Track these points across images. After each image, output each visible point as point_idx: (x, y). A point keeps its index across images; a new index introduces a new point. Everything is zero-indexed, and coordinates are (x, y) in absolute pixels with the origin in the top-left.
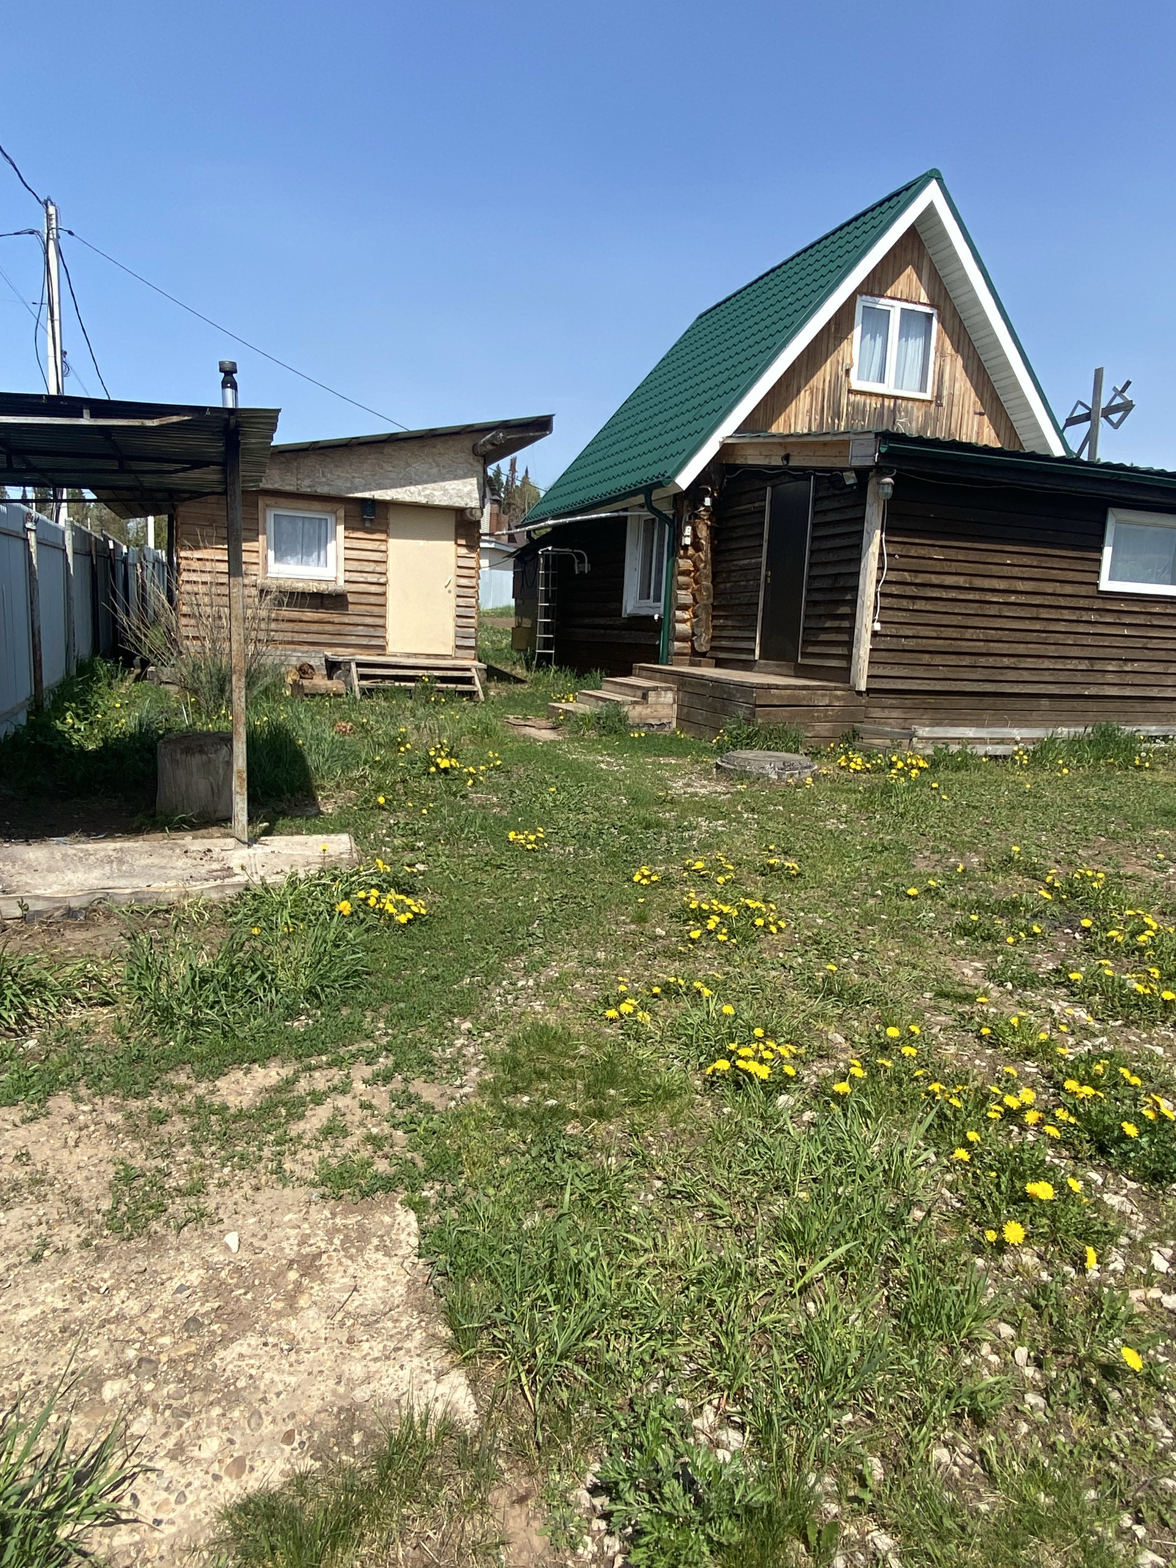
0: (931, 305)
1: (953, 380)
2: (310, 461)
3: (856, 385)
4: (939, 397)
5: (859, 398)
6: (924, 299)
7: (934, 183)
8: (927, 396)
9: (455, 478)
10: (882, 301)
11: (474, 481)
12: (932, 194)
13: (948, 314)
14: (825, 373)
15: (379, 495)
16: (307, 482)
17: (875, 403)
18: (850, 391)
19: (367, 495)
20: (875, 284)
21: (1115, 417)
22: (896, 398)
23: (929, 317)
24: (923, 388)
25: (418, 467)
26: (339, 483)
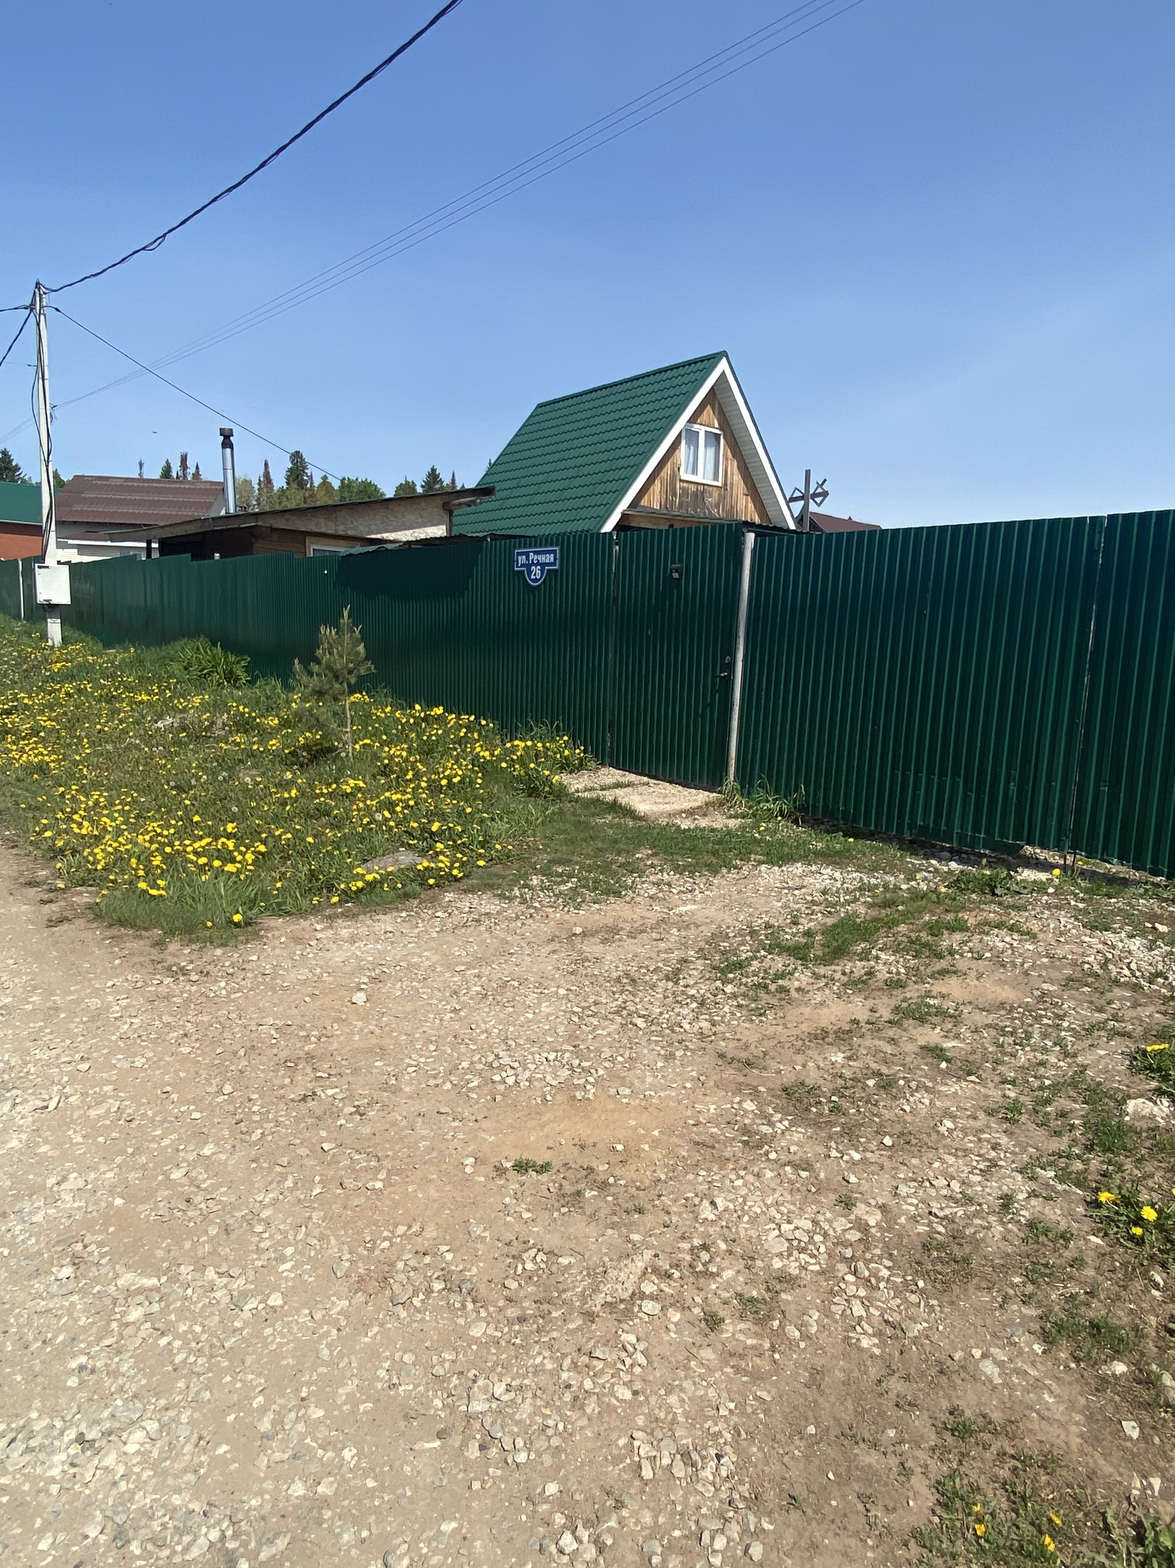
0: (720, 429)
1: (732, 474)
2: (344, 513)
3: (684, 476)
4: (725, 484)
5: (685, 485)
6: (717, 425)
7: (724, 360)
8: (719, 484)
9: (433, 525)
10: (696, 426)
11: (444, 527)
12: (723, 366)
13: (728, 434)
14: (668, 469)
15: (386, 536)
16: (341, 528)
17: (693, 488)
18: (681, 481)
19: (379, 536)
20: (693, 420)
21: (818, 500)
22: (704, 485)
23: (717, 436)
24: (716, 478)
25: (410, 517)
26: (361, 528)
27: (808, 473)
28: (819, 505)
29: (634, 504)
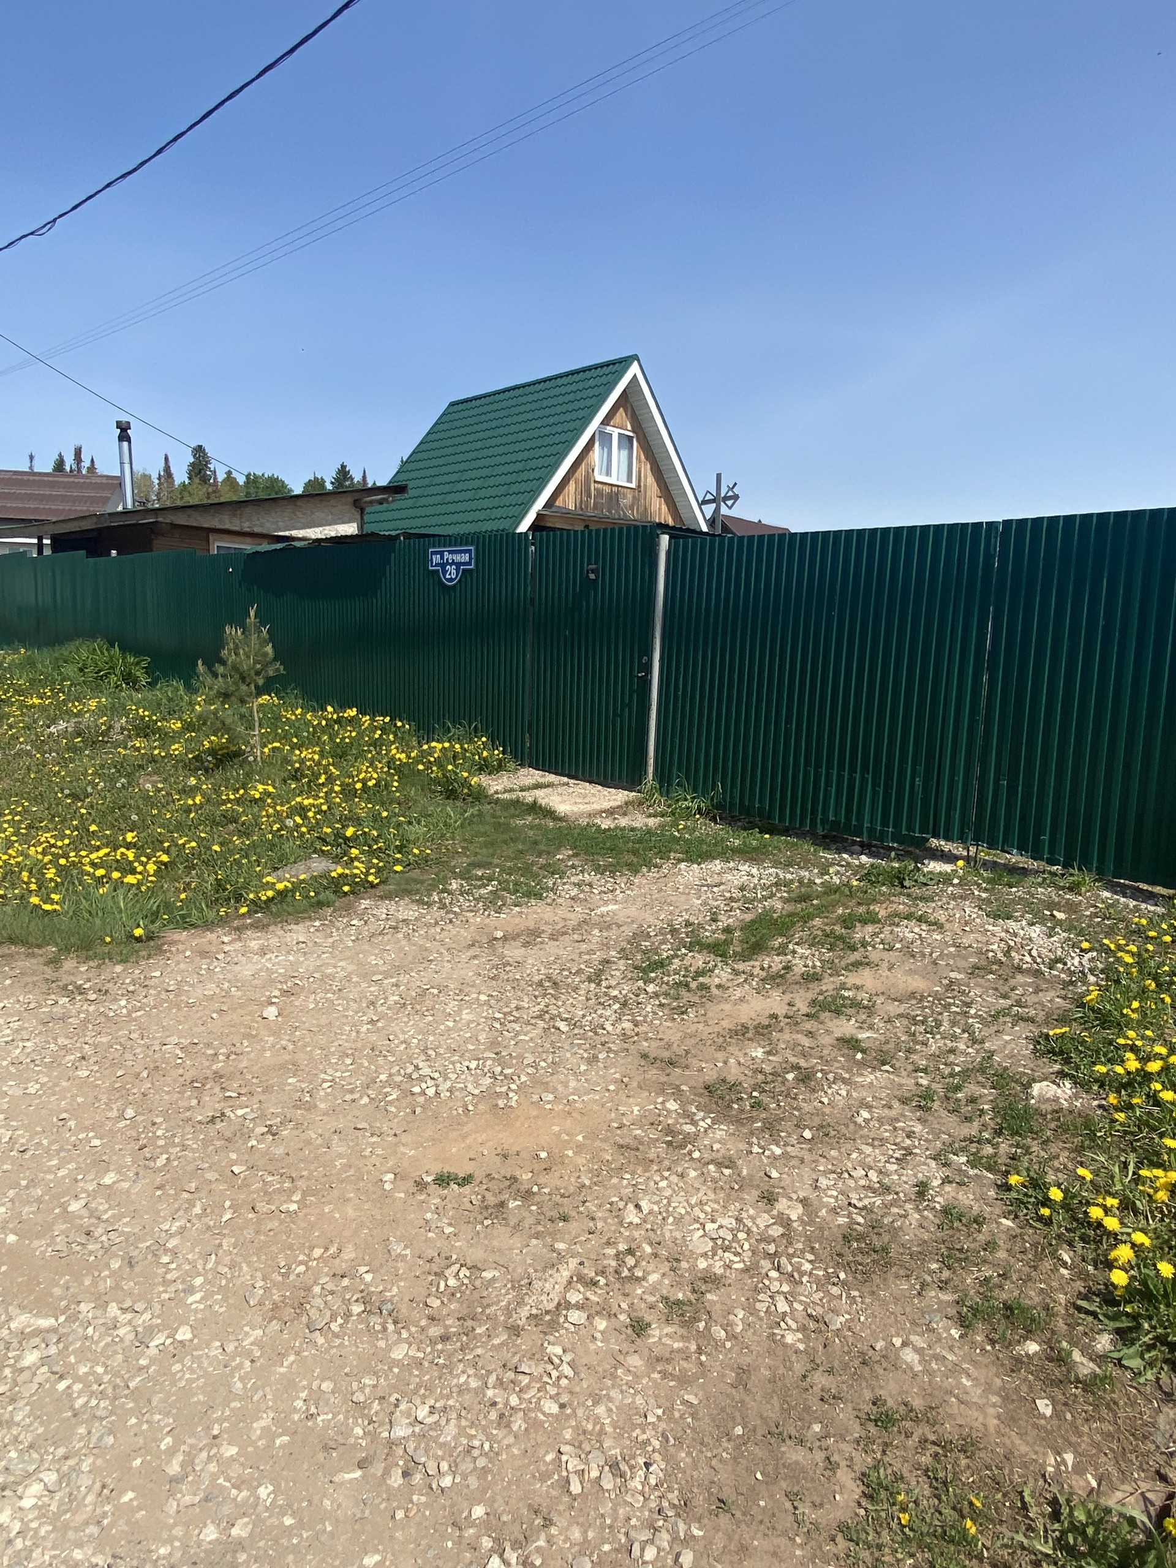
0: (633, 431)
1: (646, 477)
2: (249, 510)
3: (598, 478)
4: (639, 486)
5: (600, 486)
6: (629, 428)
7: (636, 363)
8: (633, 485)
9: (344, 523)
10: (609, 428)
11: (355, 525)
12: (634, 369)
13: (642, 437)
14: (582, 469)
15: (294, 533)
16: (247, 524)
17: (607, 489)
18: (595, 482)
19: (287, 533)
20: (606, 422)
21: (729, 503)
22: (618, 486)
23: (630, 438)
24: (629, 480)
25: (319, 515)
26: (268, 525)
27: (719, 476)
28: (730, 508)
29: (549, 504)
